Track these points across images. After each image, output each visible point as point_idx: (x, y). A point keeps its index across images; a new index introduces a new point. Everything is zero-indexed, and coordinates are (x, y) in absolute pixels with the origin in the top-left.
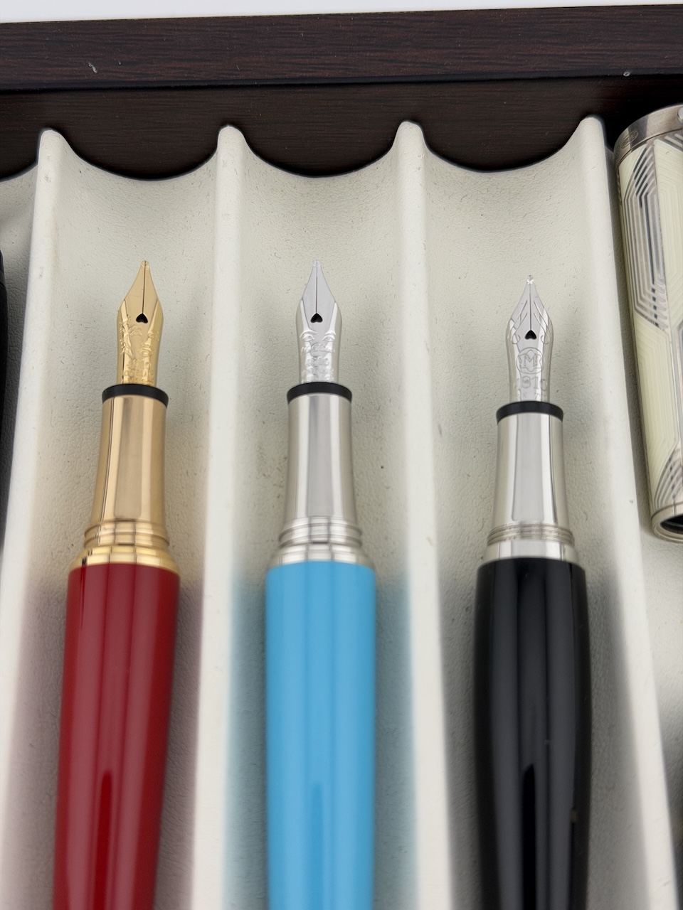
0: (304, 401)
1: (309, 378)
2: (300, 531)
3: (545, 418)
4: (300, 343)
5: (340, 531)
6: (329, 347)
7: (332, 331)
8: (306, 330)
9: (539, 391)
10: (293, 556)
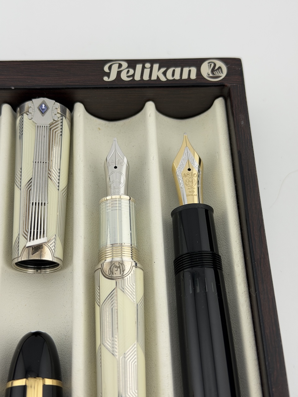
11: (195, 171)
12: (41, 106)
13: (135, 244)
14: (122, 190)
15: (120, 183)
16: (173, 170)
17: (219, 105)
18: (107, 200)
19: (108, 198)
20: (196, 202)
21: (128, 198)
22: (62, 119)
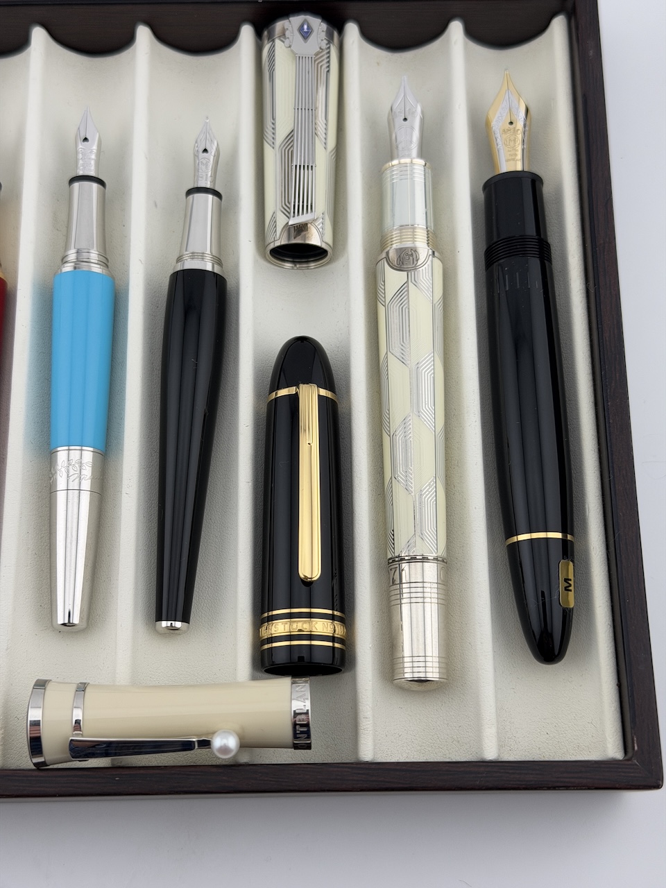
0: (76, 185)
1: (81, 173)
2: (72, 256)
3: (210, 197)
4: (77, 153)
5: (94, 256)
6: (93, 157)
7: (95, 147)
8: (80, 146)
9: (209, 183)
10: (68, 268)
11: (520, 125)
12: (302, 26)
13: (432, 228)
14: (414, 152)
15: (411, 142)
16: (488, 124)
17: (558, 27)
18: (393, 166)
19: (395, 162)
20: (519, 168)
21: (422, 162)
22: (329, 48)
